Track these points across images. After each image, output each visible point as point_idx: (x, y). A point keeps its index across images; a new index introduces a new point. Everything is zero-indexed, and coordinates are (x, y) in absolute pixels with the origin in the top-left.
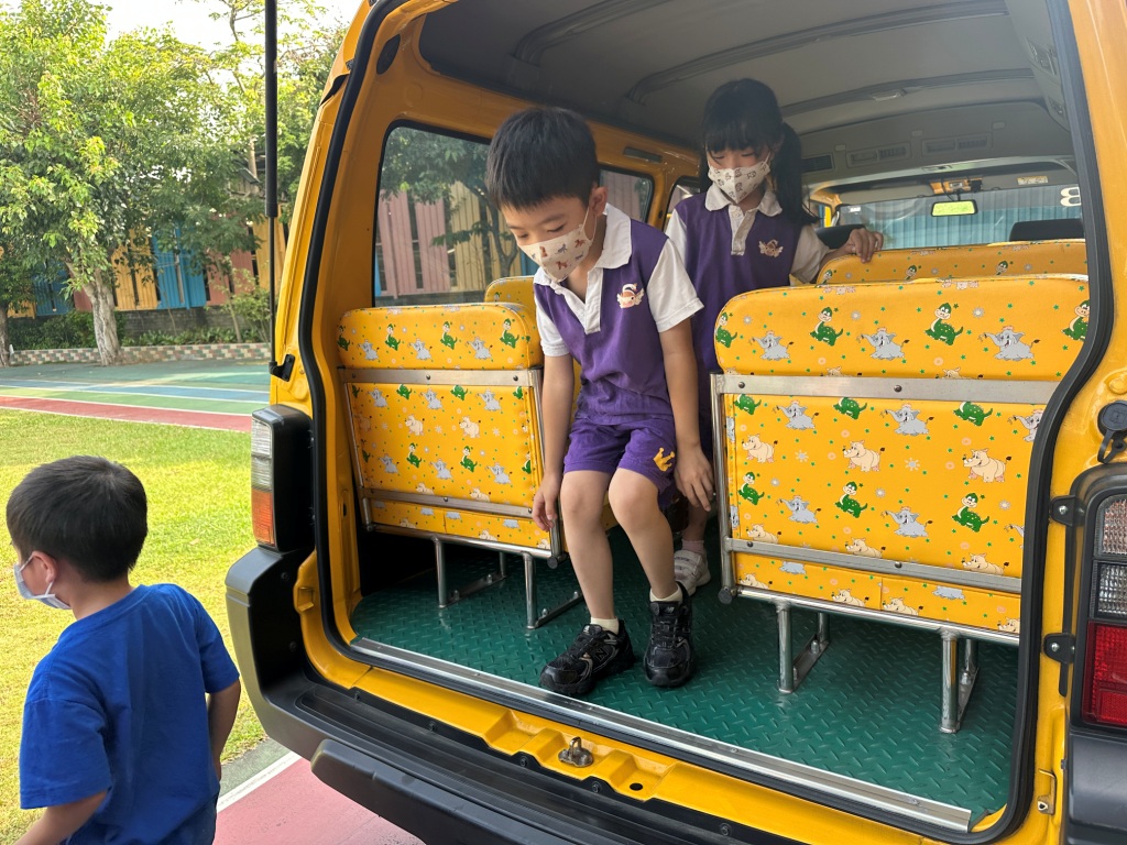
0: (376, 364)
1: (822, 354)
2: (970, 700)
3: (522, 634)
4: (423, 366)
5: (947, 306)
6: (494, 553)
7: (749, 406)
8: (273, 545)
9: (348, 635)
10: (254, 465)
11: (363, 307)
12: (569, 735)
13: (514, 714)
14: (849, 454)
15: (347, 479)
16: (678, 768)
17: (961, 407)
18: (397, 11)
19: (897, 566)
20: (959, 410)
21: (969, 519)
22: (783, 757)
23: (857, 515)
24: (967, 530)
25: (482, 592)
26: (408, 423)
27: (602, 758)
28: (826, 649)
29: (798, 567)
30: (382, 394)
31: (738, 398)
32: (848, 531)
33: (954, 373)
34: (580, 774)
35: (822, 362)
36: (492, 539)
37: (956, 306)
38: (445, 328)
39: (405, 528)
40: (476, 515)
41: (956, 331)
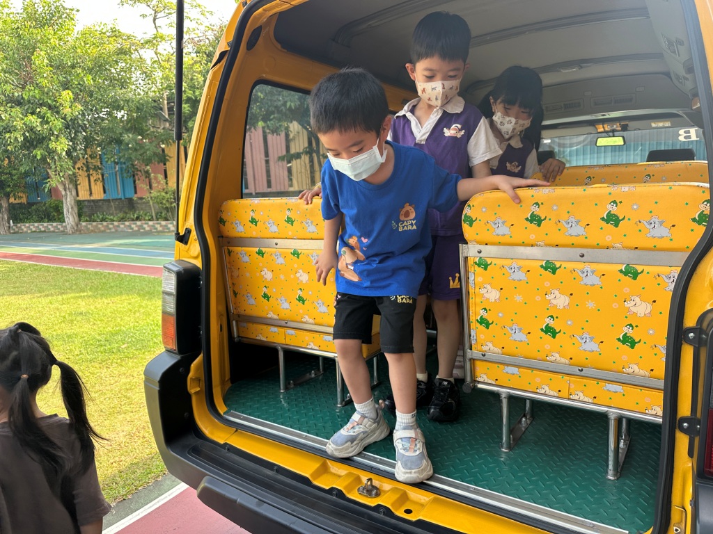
0: (243, 235)
1: (533, 232)
2: (625, 458)
3: (334, 410)
4: (272, 236)
5: (615, 202)
6: (316, 357)
7: (484, 265)
8: (175, 350)
9: (222, 409)
10: (164, 299)
11: (235, 198)
12: (364, 477)
13: (329, 463)
14: (549, 297)
15: (223, 309)
16: (435, 500)
17: (623, 268)
18: (260, 10)
19: (579, 370)
20: (622, 270)
21: (628, 341)
22: (504, 494)
23: (554, 337)
24: (626, 348)
25: (308, 382)
26: (263, 273)
27: (385, 492)
28: (531, 423)
29: (515, 370)
30: (247, 254)
31: (477, 260)
32: (548, 347)
33: (619, 245)
34: (372, 502)
35: (532, 237)
36: (316, 348)
37: (621, 202)
38: (288, 213)
39: (260, 340)
40: (305, 333)
41: (620, 218)
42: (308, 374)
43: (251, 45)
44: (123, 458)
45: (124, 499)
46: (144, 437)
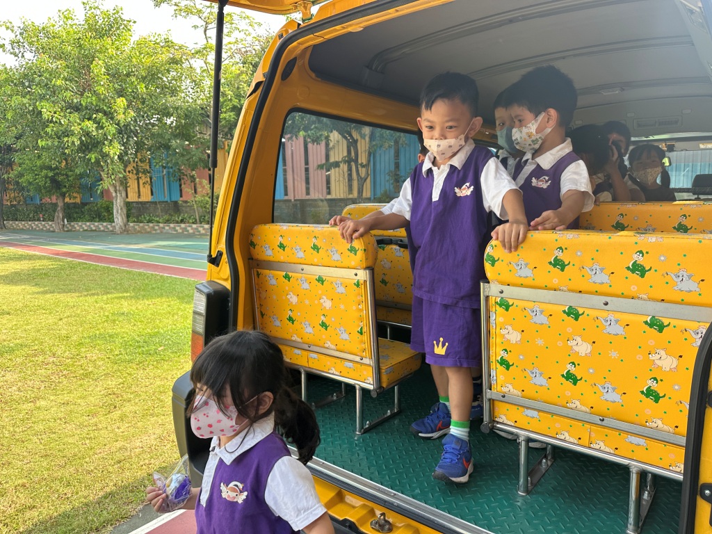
0: (271, 259)
1: (555, 277)
2: (649, 511)
3: (353, 438)
4: (299, 262)
5: (641, 252)
6: (339, 383)
7: (506, 306)
10: (194, 318)
11: (266, 223)
12: (378, 511)
13: (346, 493)
14: (571, 343)
17: (648, 319)
18: (296, 43)
19: (600, 420)
20: (647, 321)
21: (651, 394)
23: (575, 384)
24: (649, 401)
25: (329, 404)
26: (289, 297)
27: (398, 528)
28: (552, 465)
29: (535, 413)
30: (274, 278)
31: (498, 300)
32: (568, 394)
33: (645, 297)
35: (555, 282)
36: (337, 373)
37: (647, 253)
38: (314, 240)
40: (328, 358)
41: (647, 269)
42: (330, 396)
43: (286, 75)
44: (152, 461)
46: (173, 441)
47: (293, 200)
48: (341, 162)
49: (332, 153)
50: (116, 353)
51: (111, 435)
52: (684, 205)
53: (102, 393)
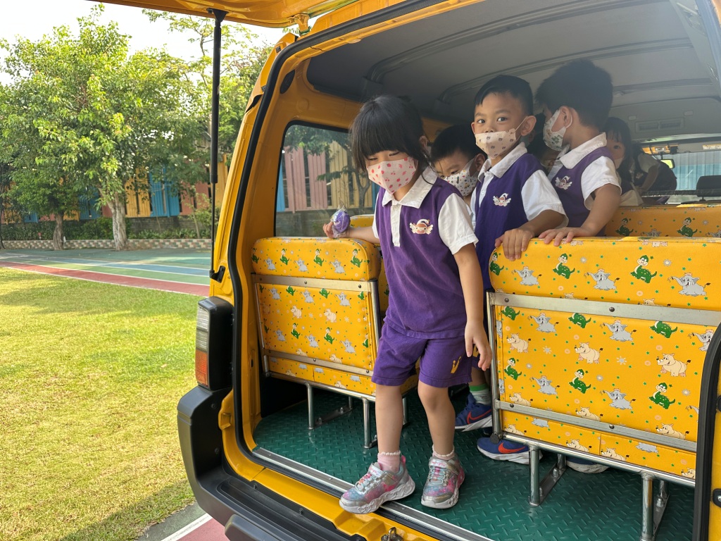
0: (274, 273)
1: (561, 284)
2: (662, 519)
3: (361, 452)
4: (302, 275)
5: (645, 257)
6: (346, 396)
7: (511, 314)
8: (207, 386)
9: (251, 445)
10: (197, 334)
11: (268, 236)
12: (388, 525)
14: (579, 351)
15: (254, 342)
17: (655, 324)
18: (293, 56)
19: (611, 427)
20: (654, 327)
21: (662, 400)
23: (584, 391)
24: (659, 407)
25: (337, 419)
26: (293, 311)
28: (563, 474)
29: (545, 422)
30: (278, 292)
31: (504, 309)
32: (577, 402)
33: (651, 302)
35: (561, 289)
36: (343, 387)
37: (652, 258)
38: (317, 253)
39: (290, 376)
40: (333, 371)
41: (652, 274)
42: (337, 411)
43: (284, 88)
44: (158, 481)
45: (158, 523)
46: (179, 460)
47: (294, 212)
48: (342, 172)
49: (332, 164)
50: (119, 372)
51: (116, 455)
52: (689, 208)
53: (106, 412)
